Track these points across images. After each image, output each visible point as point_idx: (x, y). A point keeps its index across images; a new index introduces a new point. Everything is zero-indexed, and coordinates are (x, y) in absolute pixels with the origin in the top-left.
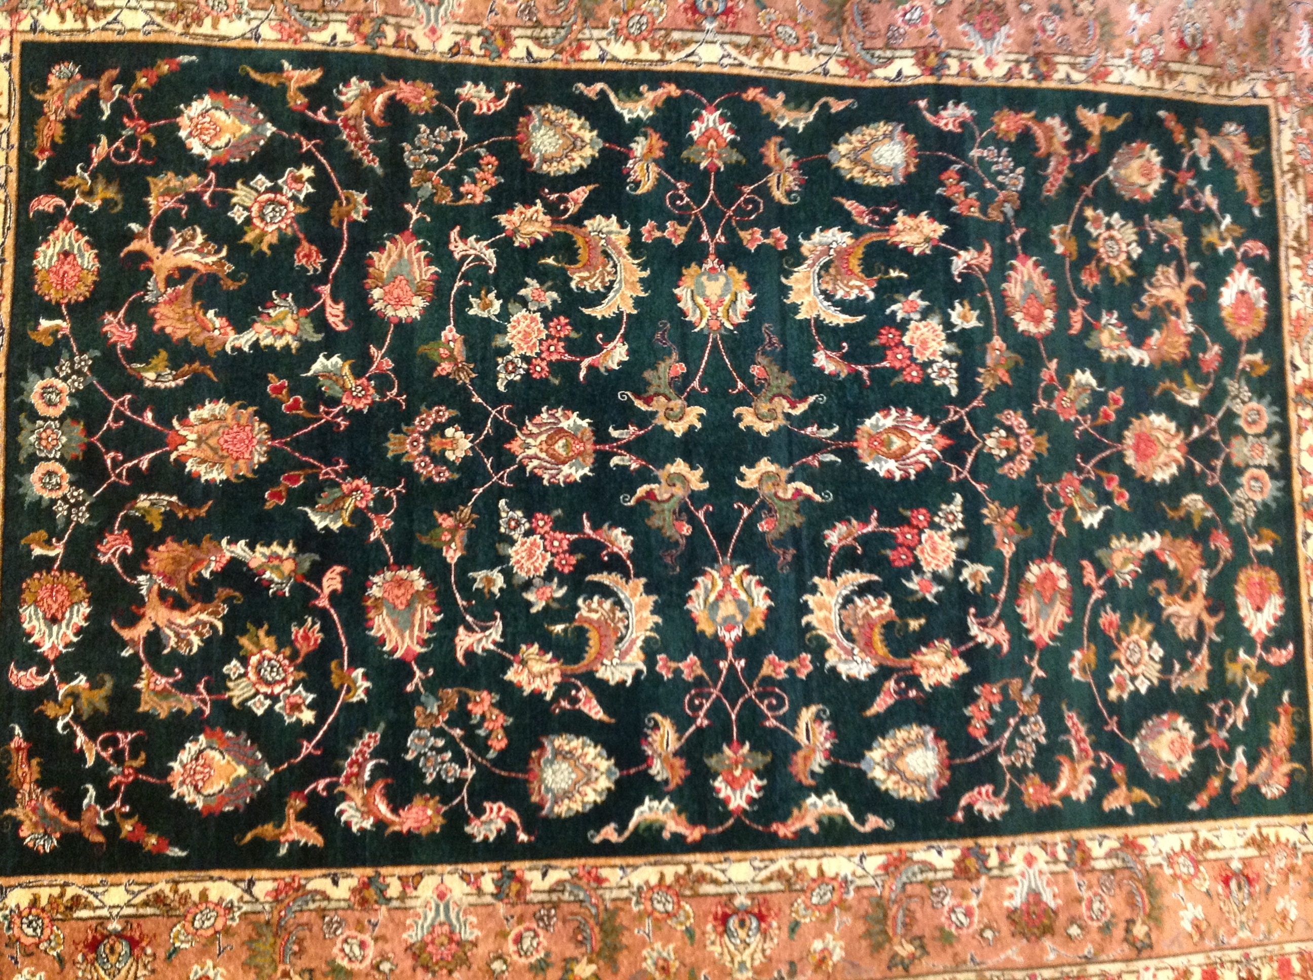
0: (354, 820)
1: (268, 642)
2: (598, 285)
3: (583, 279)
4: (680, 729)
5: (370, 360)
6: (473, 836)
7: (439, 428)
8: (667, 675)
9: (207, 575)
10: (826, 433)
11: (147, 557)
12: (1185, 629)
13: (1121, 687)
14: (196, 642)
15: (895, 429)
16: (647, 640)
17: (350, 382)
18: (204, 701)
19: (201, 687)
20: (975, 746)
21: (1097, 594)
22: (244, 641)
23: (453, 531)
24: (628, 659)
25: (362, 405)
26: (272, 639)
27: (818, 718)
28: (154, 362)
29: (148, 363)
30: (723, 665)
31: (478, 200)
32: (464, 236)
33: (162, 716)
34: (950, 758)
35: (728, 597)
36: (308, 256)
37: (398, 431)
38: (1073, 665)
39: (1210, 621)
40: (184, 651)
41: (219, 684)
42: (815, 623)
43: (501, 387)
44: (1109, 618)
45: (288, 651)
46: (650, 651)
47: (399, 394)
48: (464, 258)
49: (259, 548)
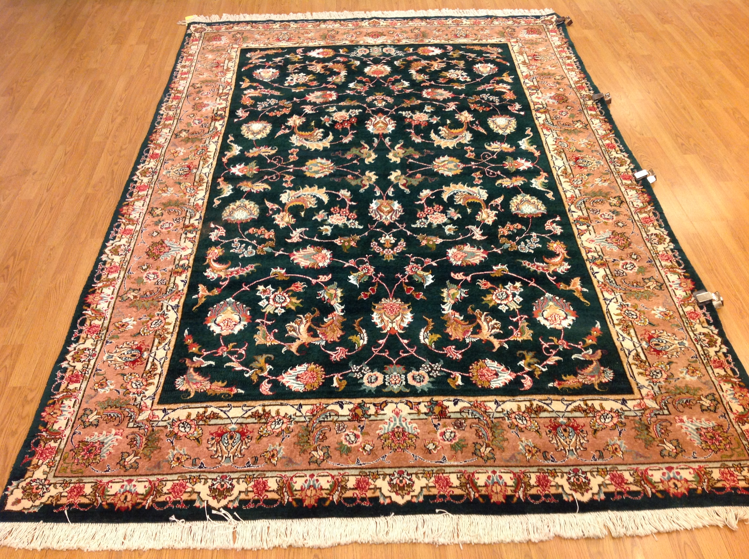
0: (565, 267)
1: (489, 297)
2: (313, 199)
3: (310, 203)
4: (503, 178)
5: (350, 267)
6: (561, 233)
7: (380, 245)
8: (481, 181)
9: (462, 318)
10: (376, 140)
11: (456, 340)
12: (443, 65)
13: (466, 78)
14: (494, 321)
15: (374, 125)
16: (468, 186)
17: (361, 273)
18: (521, 318)
19: (515, 320)
20: (494, 109)
21: (433, 83)
22: (491, 305)
23: (428, 241)
24: (477, 192)
25: (372, 269)
26: (487, 296)
27: (490, 145)
28: (354, 341)
29: (355, 343)
30: (474, 167)
31: (273, 234)
32: (290, 238)
33: (532, 332)
34: (498, 115)
35: (447, 166)
36: (297, 287)
37: (383, 256)
38: (460, 88)
39: (439, 60)
40: (499, 326)
41: (512, 313)
42: (453, 146)
43: (361, 227)
44: (441, 80)
45: (492, 291)
46: (472, 185)
47: (366, 257)
48: (300, 238)
49: (445, 301)
